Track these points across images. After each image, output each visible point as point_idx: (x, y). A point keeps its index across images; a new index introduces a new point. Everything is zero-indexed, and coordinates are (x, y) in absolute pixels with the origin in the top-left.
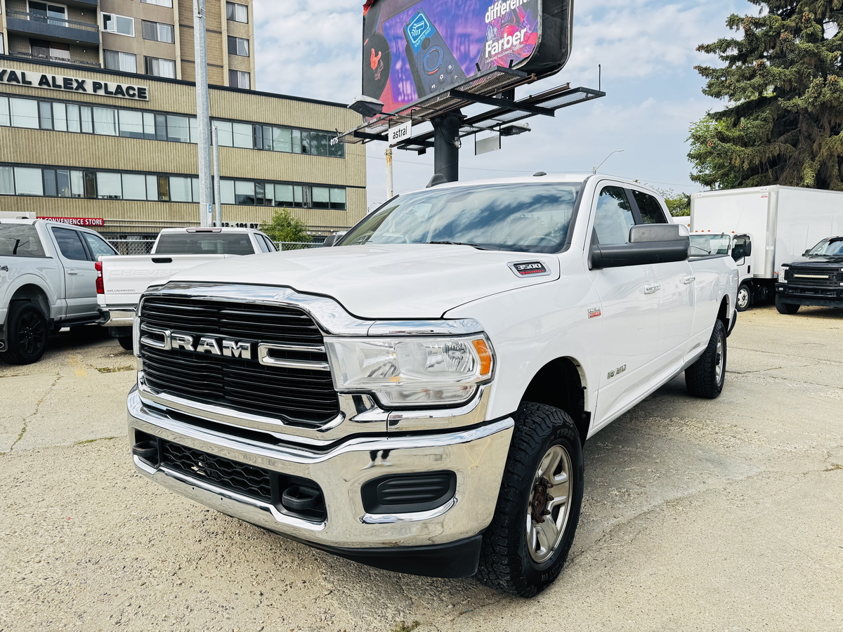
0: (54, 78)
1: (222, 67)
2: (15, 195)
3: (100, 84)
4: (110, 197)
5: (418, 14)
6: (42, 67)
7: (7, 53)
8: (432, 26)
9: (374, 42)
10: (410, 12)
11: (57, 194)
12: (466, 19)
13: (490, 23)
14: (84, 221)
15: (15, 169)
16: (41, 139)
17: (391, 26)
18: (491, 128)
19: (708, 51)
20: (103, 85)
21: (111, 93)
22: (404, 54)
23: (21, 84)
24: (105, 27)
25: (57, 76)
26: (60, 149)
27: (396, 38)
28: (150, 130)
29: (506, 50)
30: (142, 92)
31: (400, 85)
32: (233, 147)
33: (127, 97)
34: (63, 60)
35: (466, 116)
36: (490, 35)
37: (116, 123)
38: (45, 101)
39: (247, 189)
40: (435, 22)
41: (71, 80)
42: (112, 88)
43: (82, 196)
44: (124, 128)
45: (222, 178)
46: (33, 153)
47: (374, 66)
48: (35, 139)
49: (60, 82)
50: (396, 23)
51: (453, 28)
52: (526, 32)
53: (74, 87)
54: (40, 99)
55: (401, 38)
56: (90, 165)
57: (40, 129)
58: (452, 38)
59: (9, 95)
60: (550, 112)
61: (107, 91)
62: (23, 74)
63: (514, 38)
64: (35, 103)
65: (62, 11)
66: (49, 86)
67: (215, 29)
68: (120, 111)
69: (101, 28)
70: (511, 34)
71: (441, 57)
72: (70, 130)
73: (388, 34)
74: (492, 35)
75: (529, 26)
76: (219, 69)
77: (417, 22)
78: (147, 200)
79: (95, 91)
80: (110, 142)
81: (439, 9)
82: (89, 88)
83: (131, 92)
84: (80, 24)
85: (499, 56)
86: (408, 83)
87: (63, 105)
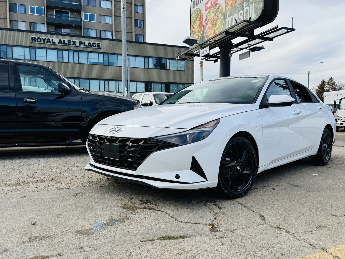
0: (64, 41)
1: (132, 33)
3: (82, 42)
6: (60, 36)
7: (46, 31)
16: (58, 66)
18: (246, 48)
21: (86, 46)
23: (52, 44)
26: (65, 70)
28: (101, 61)
30: (98, 45)
32: (136, 67)
33: (92, 47)
34: (67, 33)
35: (234, 43)
37: (88, 58)
38: (60, 50)
41: (71, 41)
42: (87, 43)
44: (91, 60)
45: (131, 81)
48: (56, 66)
49: (66, 42)
53: (72, 44)
54: (58, 50)
56: (77, 76)
57: (58, 62)
59: (46, 48)
60: (271, 39)
61: (84, 45)
62: (52, 40)
64: (56, 51)
65: (68, 13)
66: (62, 44)
67: (130, 17)
68: (90, 53)
69: (83, 19)
72: (70, 62)
76: (131, 34)
78: (100, 91)
79: (80, 45)
80: (85, 66)
82: (77, 44)
83: (94, 45)
84: (74, 18)
87: (67, 52)
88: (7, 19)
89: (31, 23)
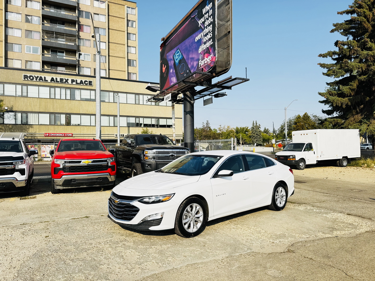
0: (56, 79)
1: (125, 71)
2: (38, 125)
3: (74, 80)
4: (76, 124)
5: (178, 50)
6: (52, 75)
7: (41, 70)
8: (182, 55)
9: (164, 61)
10: (175, 50)
11: (55, 124)
12: (193, 52)
13: (200, 53)
14: (65, 135)
15: (39, 114)
17: (169, 55)
18: (209, 95)
19: (323, 57)
20: (75, 80)
21: (78, 83)
22: (173, 66)
23: (44, 81)
24: (79, 58)
25: (57, 78)
27: (171, 60)
28: (93, 97)
29: (206, 64)
30: (90, 83)
31: (172, 79)
32: (127, 103)
33: (84, 85)
34: (62, 71)
35: (197, 90)
36: (200, 58)
37: (80, 95)
38: (52, 87)
39: (132, 120)
40: (183, 53)
41: (63, 79)
42: (79, 82)
43: (64, 125)
44: (83, 97)
45: (120, 116)
46: (46, 108)
47: (164, 71)
48: (47, 102)
49: (59, 80)
50: (170, 54)
51: (188, 55)
52: (212, 56)
53: (64, 82)
54: (51, 87)
55: (172, 60)
56: (68, 112)
57: (50, 98)
58: (188, 59)
59: (39, 86)
60: (229, 88)
61: (77, 83)
62: (45, 78)
63: (208, 59)
64: (48, 88)
65: (63, 53)
66: (55, 82)
67: (123, 57)
68: (82, 91)
70: (207, 57)
71: (185, 67)
72: (62, 98)
73: (168, 58)
74: (201, 58)
75: (213, 54)
77: (177, 53)
78: (91, 126)
79: (72, 83)
80: (77, 103)
81: (184, 48)
82: (70, 82)
83: (86, 83)
84: (69, 57)
85: (203, 66)
86: (175, 78)
87: (59, 89)
88: (2, 57)
89: (27, 61)
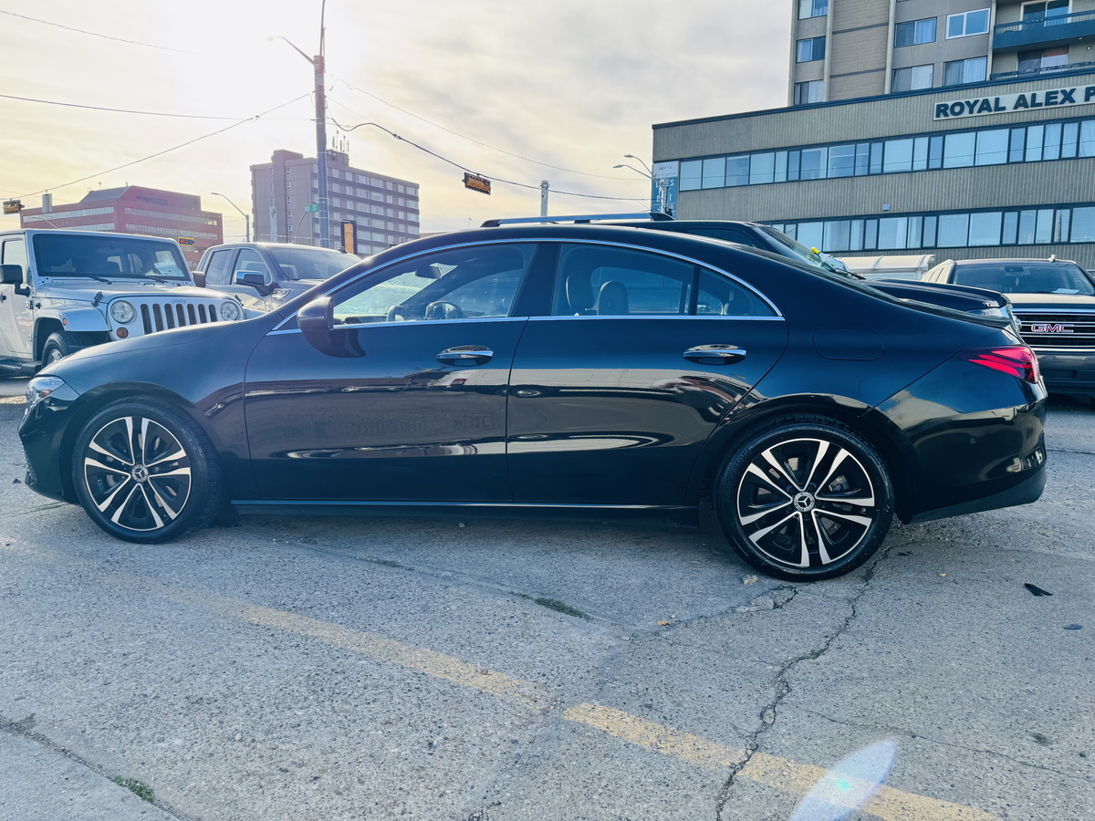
0: (1034, 96)
2: (968, 247)
6: (1023, 85)
7: (988, 79)
11: (1017, 241)
15: (972, 215)
16: (1007, 176)
23: (993, 113)
25: (1038, 92)
26: (1029, 184)
34: (1056, 68)
38: (1018, 127)
41: (1057, 92)
46: (995, 194)
48: (1000, 177)
53: (1059, 100)
54: (1011, 126)
56: (1066, 198)
57: (1008, 163)
59: (977, 129)
62: (997, 100)
64: (1006, 132)
65: (1066, 4)
72: (1046, 158)
79: (1087, 99)
82: (1079, 97)
87: (1041, 128)
88: (885, 69)
89: (948, 64)
